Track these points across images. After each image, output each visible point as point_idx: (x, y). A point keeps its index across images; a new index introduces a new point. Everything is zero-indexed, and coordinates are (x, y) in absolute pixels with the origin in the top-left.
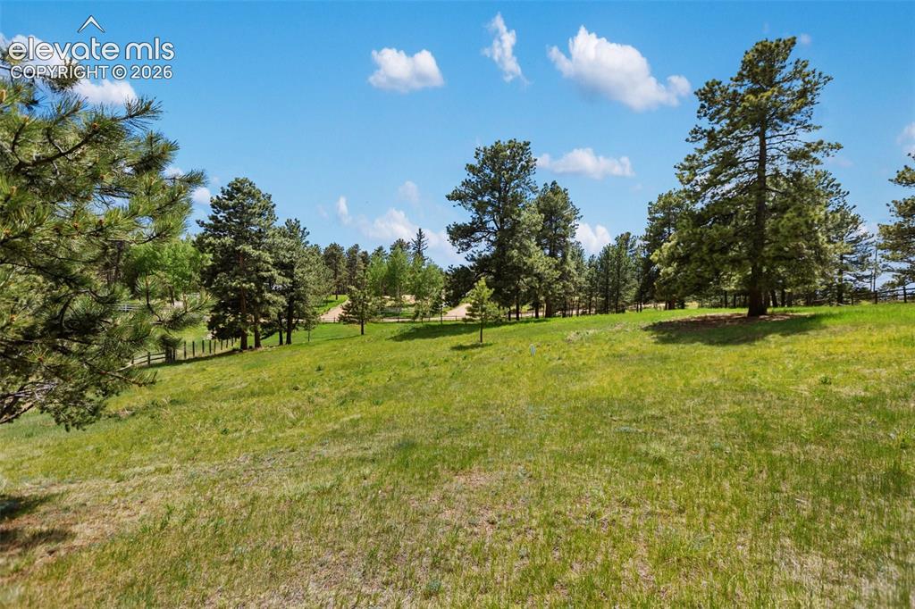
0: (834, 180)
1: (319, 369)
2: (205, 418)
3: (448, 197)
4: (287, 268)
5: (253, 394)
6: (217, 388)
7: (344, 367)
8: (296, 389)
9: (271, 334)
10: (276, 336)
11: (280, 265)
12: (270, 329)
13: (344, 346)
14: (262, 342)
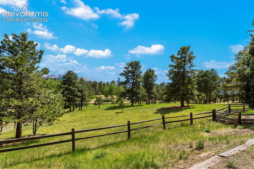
0: (216, 71)
1: (86, 117)
2: (63, 126)
3: (120, 75)
4: (81, 91)
5: (72, 122)
6: (65, 121)
7: (91, 117)
8: (80, 121)
9: (77, 107)
10: (78, 107)
11: (79, 91)
12: (77, 106)
13: (93, 111)
14: (75, 109)
